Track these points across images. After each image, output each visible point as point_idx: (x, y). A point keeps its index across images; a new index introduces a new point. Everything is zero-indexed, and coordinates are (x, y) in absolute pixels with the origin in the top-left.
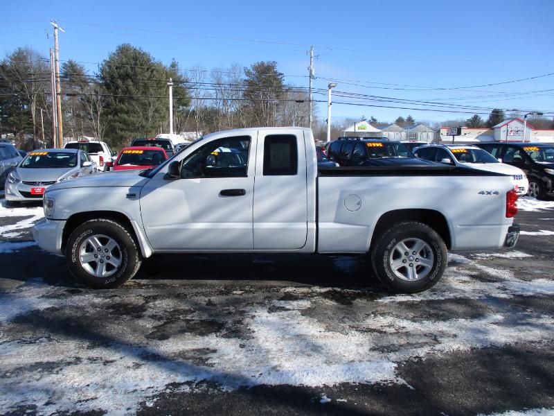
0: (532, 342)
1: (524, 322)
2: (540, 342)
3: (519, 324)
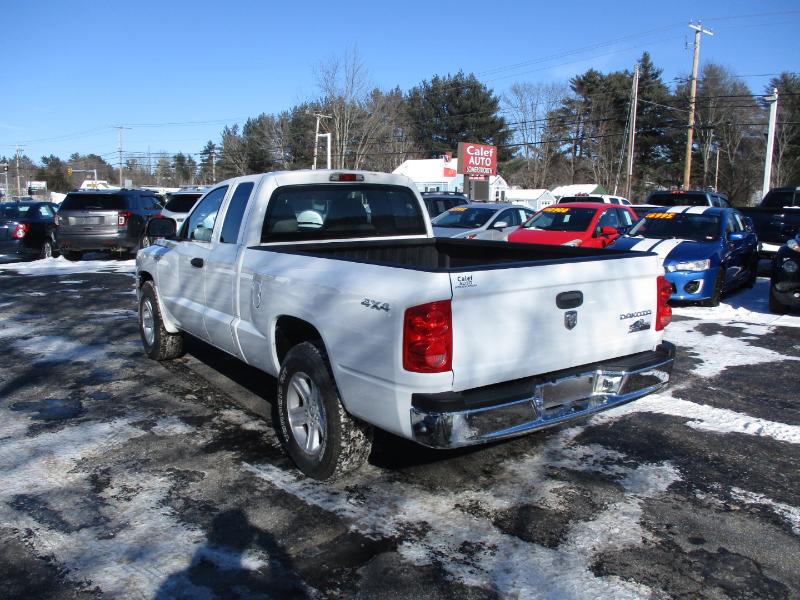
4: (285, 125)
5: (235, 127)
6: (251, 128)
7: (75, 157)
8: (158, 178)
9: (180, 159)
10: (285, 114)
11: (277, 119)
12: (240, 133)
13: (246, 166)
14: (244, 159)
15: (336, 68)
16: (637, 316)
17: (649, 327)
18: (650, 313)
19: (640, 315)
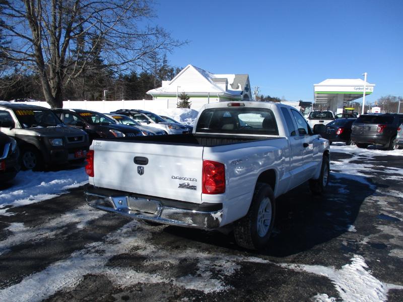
0: (53, 218)
1: (64, 229)
2: (50, 219)
3: (66, 226)
16: (184, 179)
17: (195, 189)
18: (196, 181)
19: (187, 180)
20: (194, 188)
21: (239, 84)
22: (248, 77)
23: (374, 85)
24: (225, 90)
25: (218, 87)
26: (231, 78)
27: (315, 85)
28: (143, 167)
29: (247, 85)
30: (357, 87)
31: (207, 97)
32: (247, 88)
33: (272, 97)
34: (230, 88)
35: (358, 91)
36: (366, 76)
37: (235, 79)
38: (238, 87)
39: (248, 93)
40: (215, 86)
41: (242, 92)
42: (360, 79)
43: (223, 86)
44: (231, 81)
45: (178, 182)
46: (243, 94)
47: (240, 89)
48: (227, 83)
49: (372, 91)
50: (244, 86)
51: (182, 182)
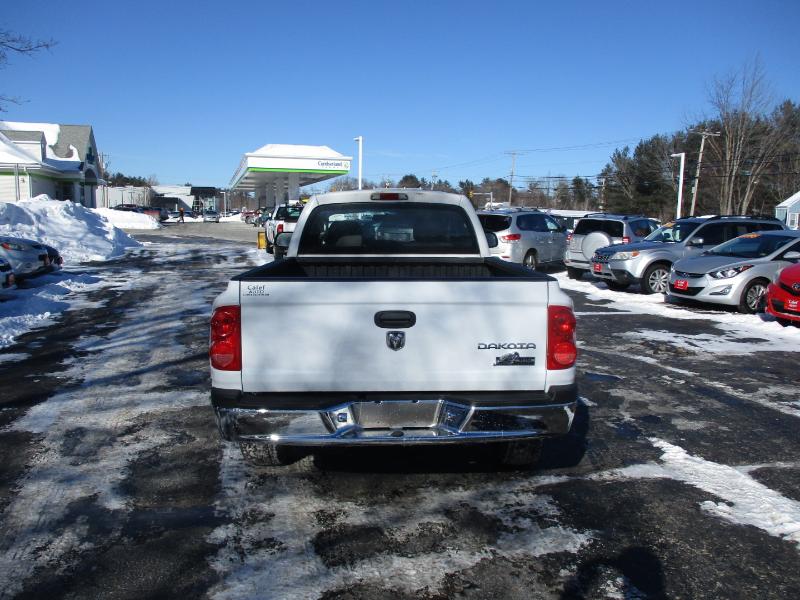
4: (678, 145)
5: (627, 149)
6: (641, 150)
7: (487, 181)
8: (555, 201)
9: (578, 182)
10: (680, 134)
11: (670, 139)
12: (631, 155)
13: (633, 189)
14: (632, 181)
15: (731, 83)
16: (509, 348)
17: (533, 363)
18: (534, 347)
19: (515, 347)
20: (529, 361)
21: (71, 147)
22: (92, 132)
23: (351, 158)
24: (40, 159)
25: (23, 152)
26: (52, 132)
27: (247, 154)
28: (403, 334)
29: (90, 149)
30: (323, 161)
31: (11, 173)
32: (91, 156)
33: (126, 175)
34: (50, 154)
35: (324, 168)
36: (361, 143)
37: (59, 135)
38: (70, 154)
39: (93, 167)
40: (16, 148)
41: (82, 164)
42: (325, 147)
43: (35, 149)
44: (51, 139)
45: (493, 354)
46: (85, 168)
47: (76, 158)
48: (43, 142)
49: (349, 169)
50: (85, 152)
51: (503, 353)
